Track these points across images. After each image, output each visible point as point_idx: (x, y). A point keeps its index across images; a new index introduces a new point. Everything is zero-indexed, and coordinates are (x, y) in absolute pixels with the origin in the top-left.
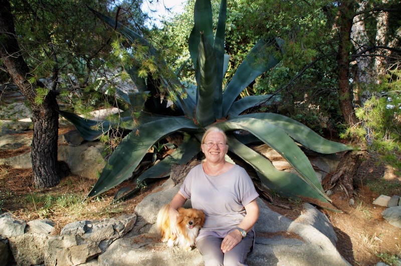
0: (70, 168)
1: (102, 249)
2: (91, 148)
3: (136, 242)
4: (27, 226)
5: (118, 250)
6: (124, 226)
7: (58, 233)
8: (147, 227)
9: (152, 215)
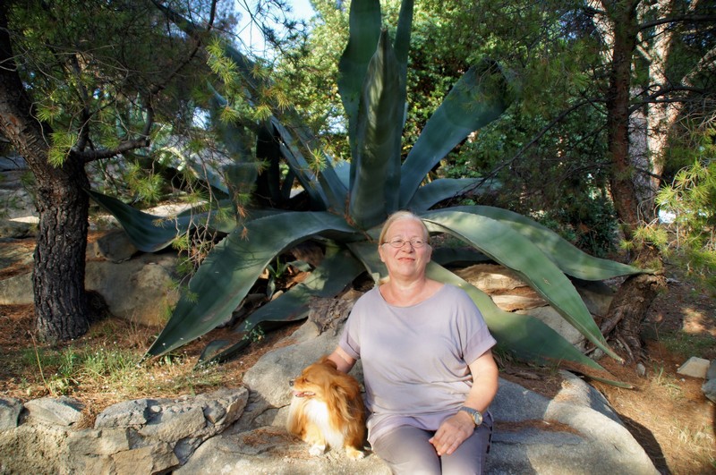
0: (108, 303)
1: (180, 458)
2: (151, 266)
3: (250, 443)
4: (25, 411)
5: (215, 459)
6: (225, 410)
7: (89, 423)
8: (269, 415)
9: (280, 389)
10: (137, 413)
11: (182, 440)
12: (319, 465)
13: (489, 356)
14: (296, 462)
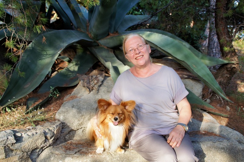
6: (54, 132)
9: (76, 121)
10: (10, 137)
11: (34, 150)
12: (107, 157)
13: (186, 99)
14: (96, 156)
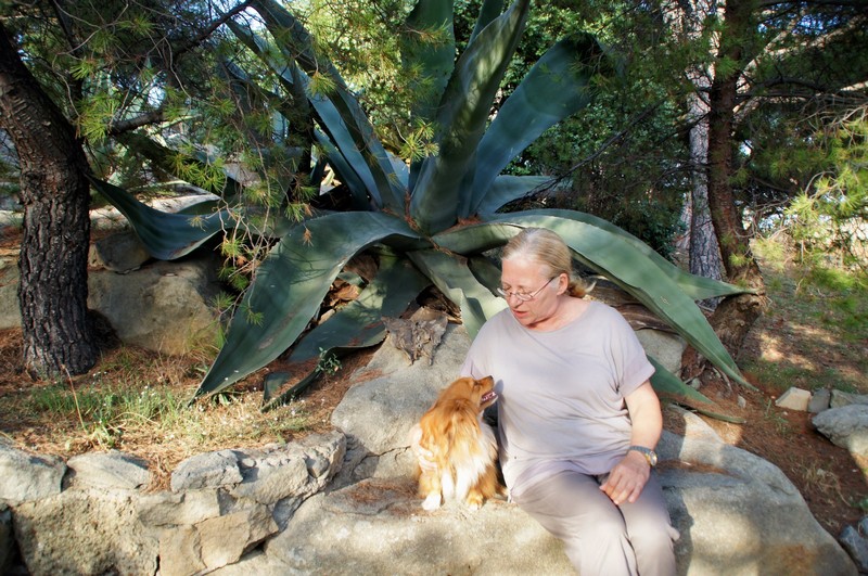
0: (114, 327)
1: (278, 523)
2: (169, 278)
3: (361, 500)
4: (70, 471)
5: (325, 523)
6: (327, 460)
8: (369, 464)
9: (381, 432)
10: (230, 469)
11: (282, 501)
13: (648, 384)
14: (428, 520)
